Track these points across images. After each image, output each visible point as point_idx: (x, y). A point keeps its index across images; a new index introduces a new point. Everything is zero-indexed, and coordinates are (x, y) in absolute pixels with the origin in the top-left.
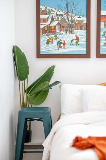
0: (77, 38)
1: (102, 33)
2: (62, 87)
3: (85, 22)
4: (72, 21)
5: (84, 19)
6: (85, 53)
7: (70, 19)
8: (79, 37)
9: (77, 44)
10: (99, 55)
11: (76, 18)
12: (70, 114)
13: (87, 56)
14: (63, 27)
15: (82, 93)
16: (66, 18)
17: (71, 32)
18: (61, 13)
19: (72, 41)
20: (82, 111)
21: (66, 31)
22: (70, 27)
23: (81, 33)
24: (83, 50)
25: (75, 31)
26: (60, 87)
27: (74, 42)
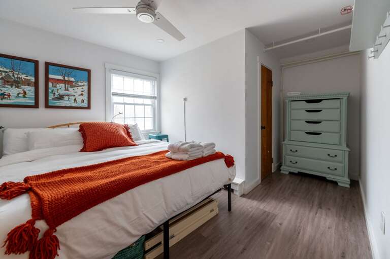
0: (25, 93)
1: (50, 91)
2: (5, 131)
3: (34, 81)
4: (18, 78)
5: (33, 79)
6: (34, 104)
7: (16, 76)
9: (24, 96)
10: (47, 106)
11: (23, 76)
12: (14, 153)
13: (36, 106)
14: (8, 82)
15: (28, 135)
16: (11, 74)
17: (18, 87)
18: (5, 70)
19: (18, 94)
20: (28, 150)
21: (12, 86)
22: (17, 83)
25: (22, 86)
26: (3, 131)
27: (21, 95)
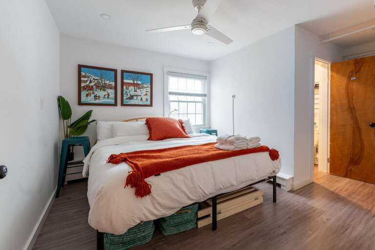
0: (108, 94)
1: (124, 92)
2: (98, 123)
3: (114, 85)
4: (105, 84)
5: (113, 84)
6: (114, 103)
7: (103, 82)
8: (110, 94)
9: (108, 97)
10: (123, 105)
11: (108, 82)
12: (104, 139)
13: (115, 104)
14: (98, 87)
15: (112, 126)
16: (100, 81)
17: (104, 90)
18: (97, 78)
19: (105, 96)
20: (112, 137)
21: (101, 89)
22: (104, 87)
23: (111, 92)
24: (113, 101)
25: (107, 90)
26: (96, 123)
27: (106, 96)
